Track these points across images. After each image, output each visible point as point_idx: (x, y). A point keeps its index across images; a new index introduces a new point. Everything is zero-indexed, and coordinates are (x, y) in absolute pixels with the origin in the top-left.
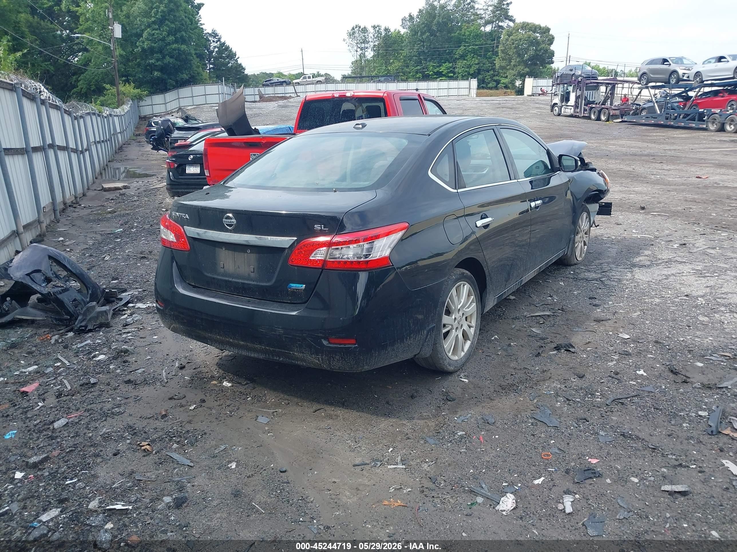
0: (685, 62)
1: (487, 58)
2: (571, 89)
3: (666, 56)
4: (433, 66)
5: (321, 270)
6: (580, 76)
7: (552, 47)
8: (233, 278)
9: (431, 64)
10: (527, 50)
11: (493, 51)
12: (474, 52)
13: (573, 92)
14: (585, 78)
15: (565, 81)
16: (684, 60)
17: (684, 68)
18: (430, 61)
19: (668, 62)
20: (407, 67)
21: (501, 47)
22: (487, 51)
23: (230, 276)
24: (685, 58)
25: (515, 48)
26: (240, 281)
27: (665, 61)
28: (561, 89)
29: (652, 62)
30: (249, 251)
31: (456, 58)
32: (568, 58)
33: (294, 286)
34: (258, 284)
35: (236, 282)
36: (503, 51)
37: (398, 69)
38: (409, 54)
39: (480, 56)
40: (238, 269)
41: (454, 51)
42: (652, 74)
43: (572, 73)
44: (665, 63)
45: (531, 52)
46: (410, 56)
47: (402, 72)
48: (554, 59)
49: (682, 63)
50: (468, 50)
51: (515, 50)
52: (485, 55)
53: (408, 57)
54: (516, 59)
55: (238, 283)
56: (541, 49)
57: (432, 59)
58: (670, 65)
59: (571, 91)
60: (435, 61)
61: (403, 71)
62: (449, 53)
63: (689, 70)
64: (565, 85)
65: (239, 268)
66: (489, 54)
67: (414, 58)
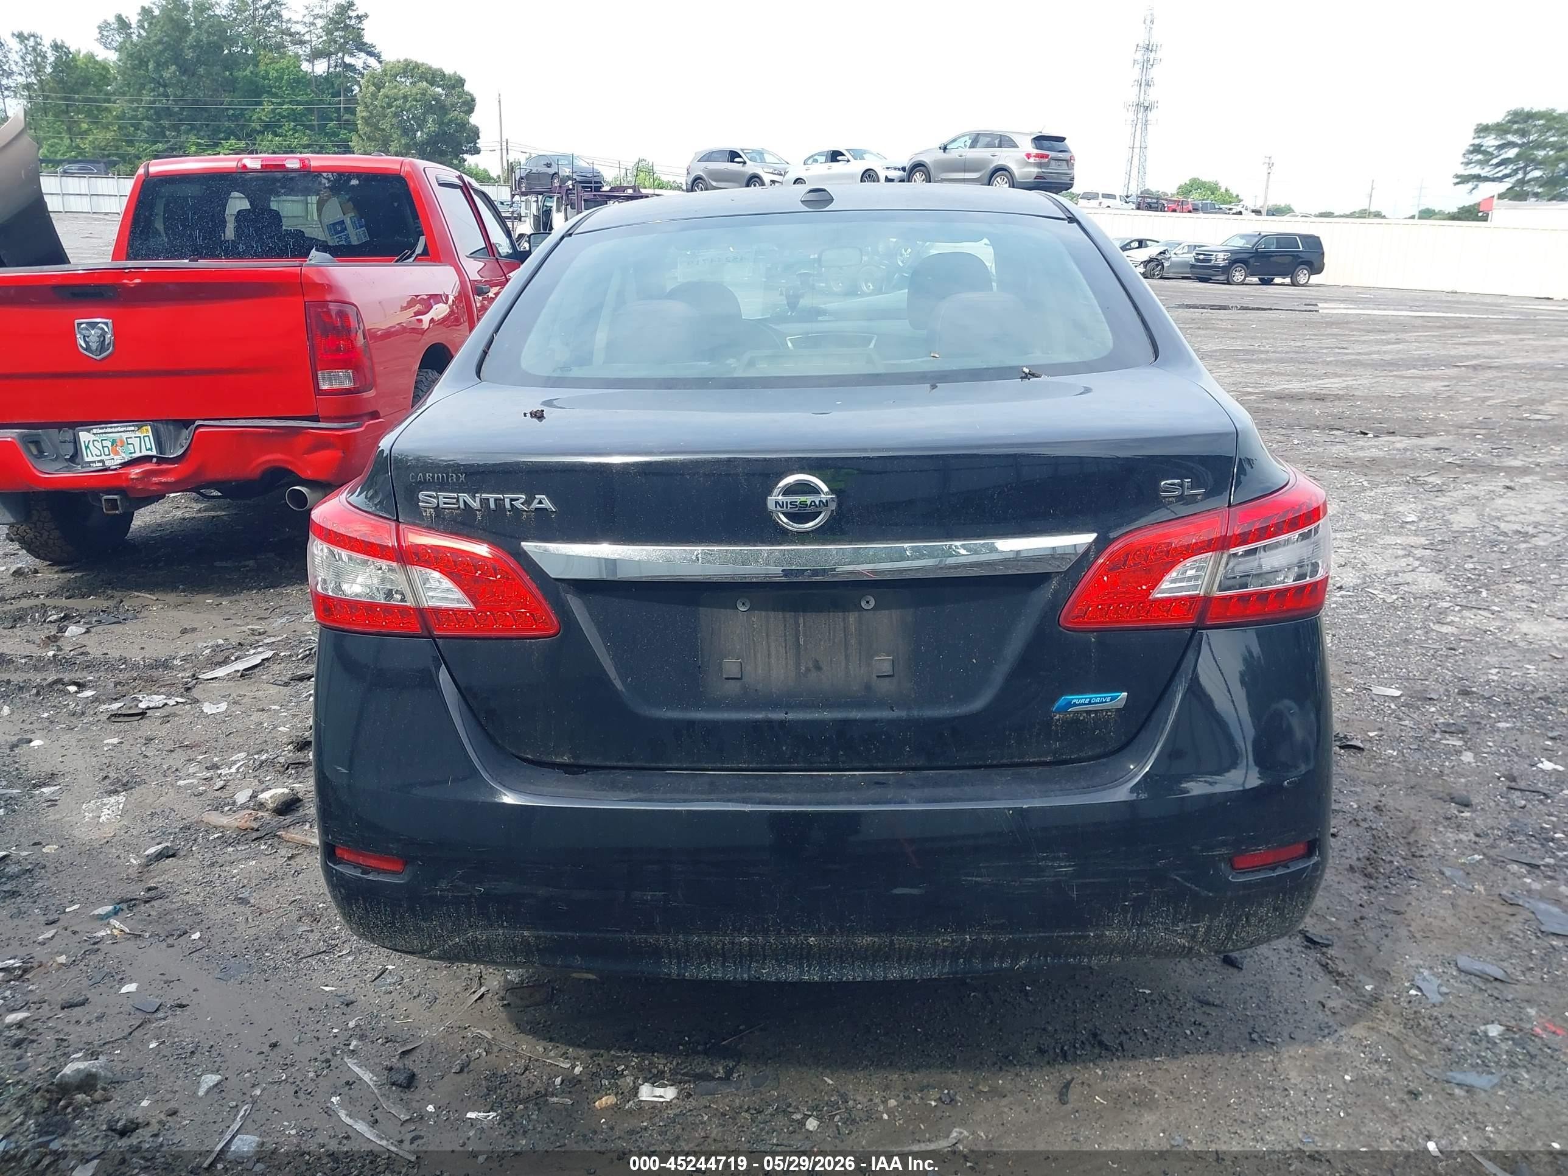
0: (768, 158)
1: (326, 134)
2: (553, 204)
3: (736, 147)
4: (198, 144)
5: (1188, 632)
6: (569, 178)
7: (474, 119)
8: (789, 707)
9: (193, 138)
10: (421, 123)
11: (339, 119)
12: (294, 116)
13: (558, 210)
14: (580, 182)
15: (538, 189)
16: (766, 156)
17: (771, 171)
18: (188, 132)
19: (740, 157)
20: (130, 143)
21: (361, 112)
22: (324, 117)
23: (775, 704)
24: (769, 153)
25: (396, 115)
26: (827, 715)
27: (733, 156)
28: (534, 207)
29: (709, 157)
30: (869, 603)
31: (254, 131)
32: (504, 144)
33: (1082, 701)
34: (915, 713)
35: (805, 723)
36: (366, 121)
37: (106, 146)
38: (129, 114)
39: (311, 127)
40: (813, 675)
41: (247, 114)
42: (715, 181)
43: (551, 171)
44: (737, 160)
45: (431, 125)
46: (134, 117)
47: (118, 155)
48: (480, 143)
49: (763, 161)
50: (279, 114)
51: (394, 121)
52: (322, 128)
53: (129, 119)
54: (399, 141)
55: (822, 723)
56: (451, 121)
57: (193, 128)
58: (745, 163)
59: (554, 208)
60: (202, 134)
61: (121, 152)
62: (235, 118)
63: (781, 175)
64: (540, 197)
65: (818, 668)
66: (332, 124)
67: (146, 123)
